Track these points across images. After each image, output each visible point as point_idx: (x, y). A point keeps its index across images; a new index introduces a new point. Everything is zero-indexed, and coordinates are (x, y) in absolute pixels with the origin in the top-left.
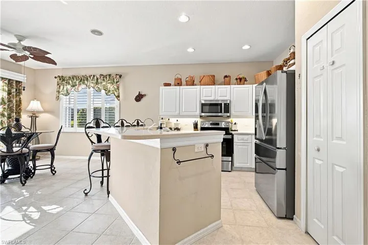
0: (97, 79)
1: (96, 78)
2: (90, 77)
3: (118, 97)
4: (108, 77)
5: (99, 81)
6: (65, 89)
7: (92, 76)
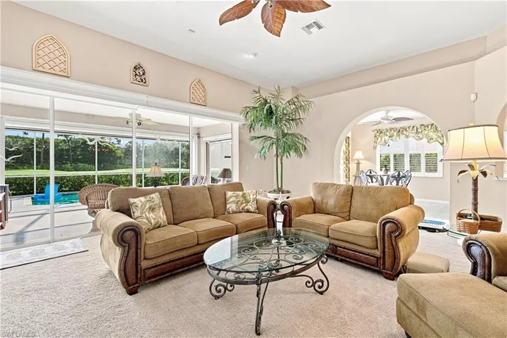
0: (417, 129)
1: (415, 128)
2: (409, 128)
3: (442, 144)
4: (430, 127)
5: (419, 130)
6: (383, 140)
7: (412, 127)
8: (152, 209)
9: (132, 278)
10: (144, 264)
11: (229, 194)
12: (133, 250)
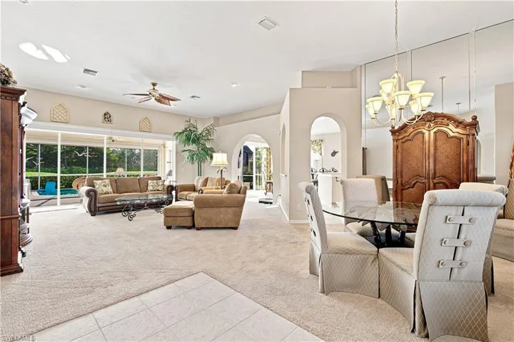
8: (105, 186)
9: (93, 209)
10: (98, 205)
11: (150, 181)
12: (93, 200)
